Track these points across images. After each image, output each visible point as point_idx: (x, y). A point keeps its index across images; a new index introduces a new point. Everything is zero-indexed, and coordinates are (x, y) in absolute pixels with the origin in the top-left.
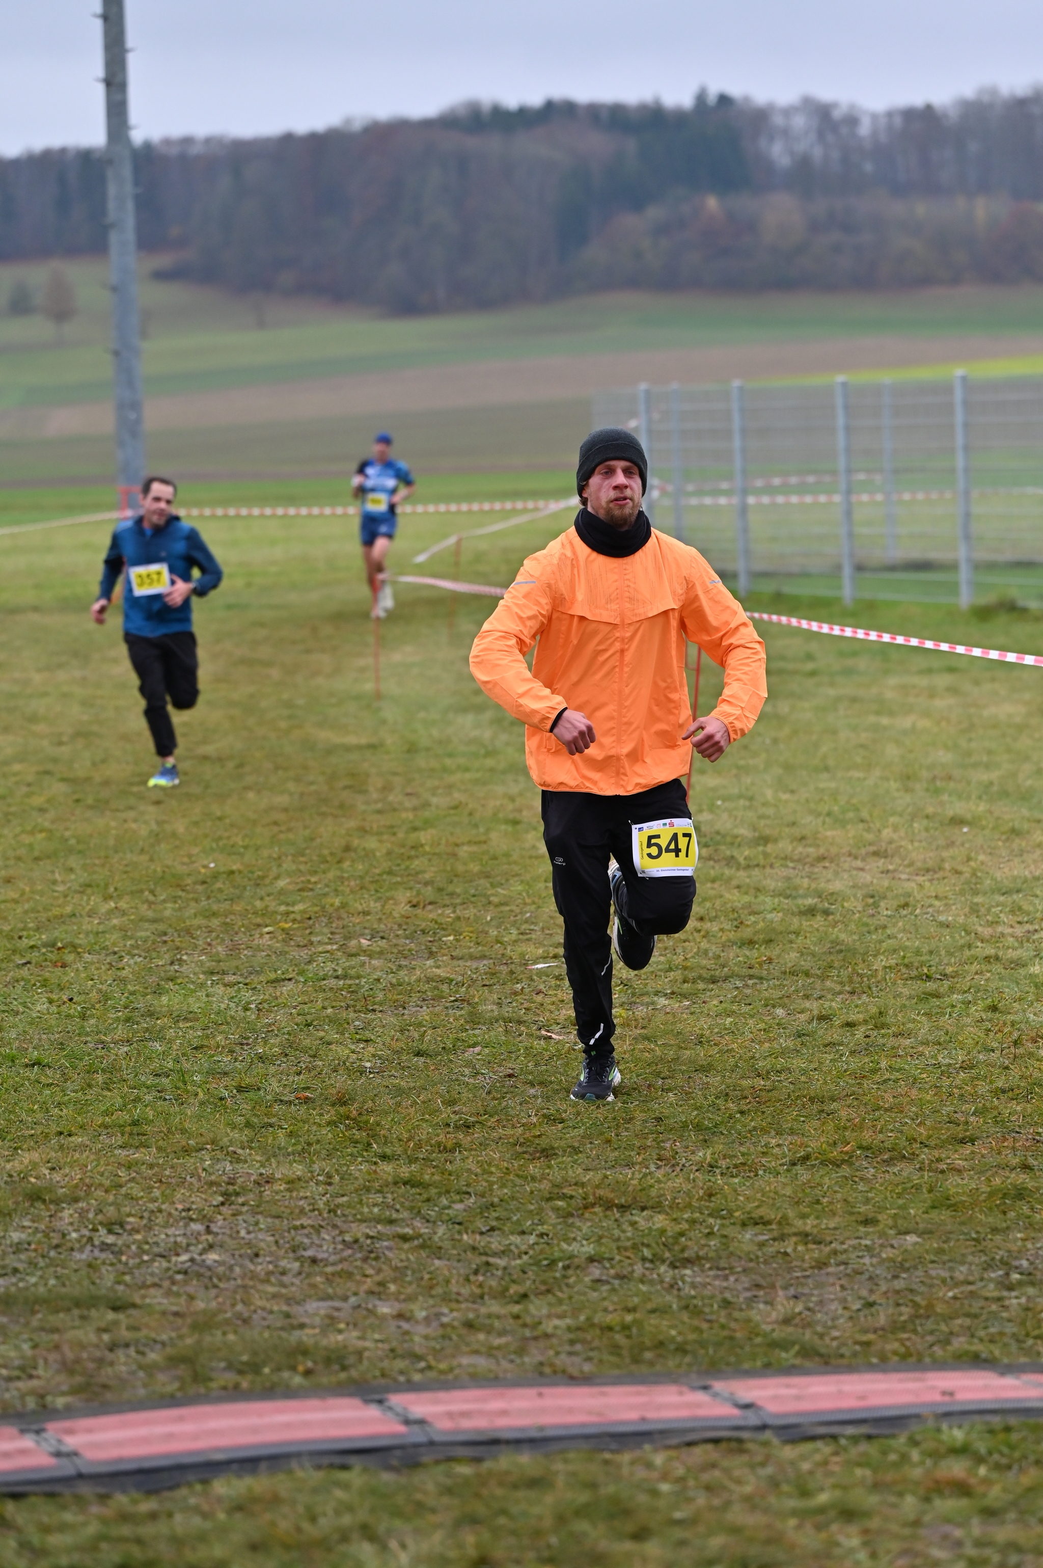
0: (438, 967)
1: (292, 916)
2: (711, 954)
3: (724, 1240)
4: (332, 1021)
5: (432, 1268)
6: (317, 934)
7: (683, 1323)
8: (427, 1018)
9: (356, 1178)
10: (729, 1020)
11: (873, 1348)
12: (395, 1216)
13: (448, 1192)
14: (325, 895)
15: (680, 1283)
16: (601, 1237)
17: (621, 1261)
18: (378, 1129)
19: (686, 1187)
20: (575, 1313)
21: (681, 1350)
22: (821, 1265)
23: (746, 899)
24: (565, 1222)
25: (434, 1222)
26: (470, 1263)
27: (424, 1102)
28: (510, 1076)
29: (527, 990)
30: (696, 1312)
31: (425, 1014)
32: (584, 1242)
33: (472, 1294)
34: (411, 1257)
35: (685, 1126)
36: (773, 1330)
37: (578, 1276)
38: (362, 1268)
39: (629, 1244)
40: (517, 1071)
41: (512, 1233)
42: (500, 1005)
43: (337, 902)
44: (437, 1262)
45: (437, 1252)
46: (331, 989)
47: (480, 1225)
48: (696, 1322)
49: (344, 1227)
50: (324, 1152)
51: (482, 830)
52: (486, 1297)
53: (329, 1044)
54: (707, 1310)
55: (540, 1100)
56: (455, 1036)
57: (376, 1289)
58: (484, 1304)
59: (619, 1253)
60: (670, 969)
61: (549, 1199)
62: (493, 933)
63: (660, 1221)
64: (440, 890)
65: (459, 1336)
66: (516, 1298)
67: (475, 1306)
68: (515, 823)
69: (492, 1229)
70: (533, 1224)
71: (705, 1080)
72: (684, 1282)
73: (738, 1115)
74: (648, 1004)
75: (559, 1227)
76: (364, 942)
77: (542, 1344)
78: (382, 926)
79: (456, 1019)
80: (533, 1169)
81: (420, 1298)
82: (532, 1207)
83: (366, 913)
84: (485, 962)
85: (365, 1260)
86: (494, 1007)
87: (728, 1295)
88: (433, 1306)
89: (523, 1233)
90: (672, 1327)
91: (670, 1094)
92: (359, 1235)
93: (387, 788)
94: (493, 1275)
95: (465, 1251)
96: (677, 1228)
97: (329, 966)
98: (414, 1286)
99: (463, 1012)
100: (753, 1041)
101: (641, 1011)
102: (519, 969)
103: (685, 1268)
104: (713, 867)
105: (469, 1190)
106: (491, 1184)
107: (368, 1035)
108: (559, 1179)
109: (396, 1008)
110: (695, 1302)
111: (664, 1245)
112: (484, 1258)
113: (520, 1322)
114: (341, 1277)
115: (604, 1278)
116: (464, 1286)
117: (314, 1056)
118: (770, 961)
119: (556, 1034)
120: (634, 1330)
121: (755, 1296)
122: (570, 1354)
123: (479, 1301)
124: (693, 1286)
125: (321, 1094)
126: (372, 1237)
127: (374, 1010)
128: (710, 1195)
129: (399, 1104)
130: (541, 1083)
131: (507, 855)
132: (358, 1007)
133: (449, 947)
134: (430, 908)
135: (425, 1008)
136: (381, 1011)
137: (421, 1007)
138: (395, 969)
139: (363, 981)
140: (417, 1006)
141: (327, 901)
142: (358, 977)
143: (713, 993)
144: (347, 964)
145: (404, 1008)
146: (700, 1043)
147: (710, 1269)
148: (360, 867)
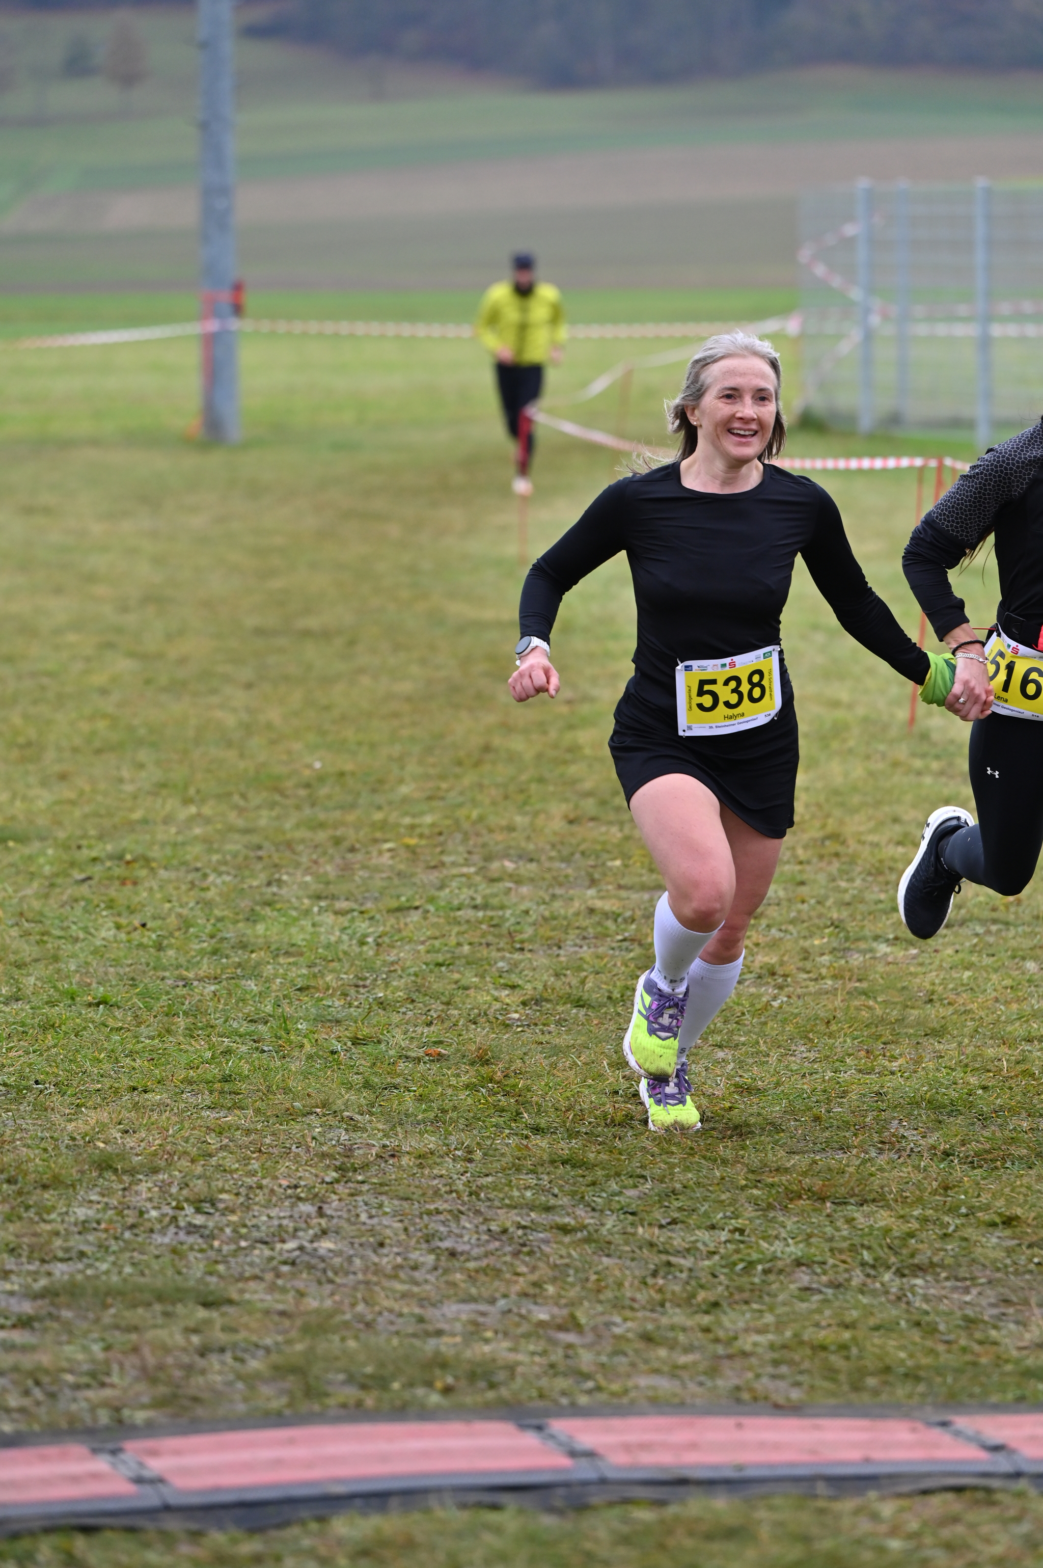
0: (602, 898)
1: (418, 831)
3: (964, 1244)
4: (469, 960)
5: (600, 1267)
6: (450, 854)
7: (915, 1344)
8: (588, 960)
9: (503, 1155)
10: (968, 973)
12: (553, 1202)
13: (618, 1174)
14: (460, 805)
15: (909, 1295)
16: (810, 1236)
17: (835, 1266)
18: (529, 1095)
19: (917, 1177)
20: (779, 1326)
21: (912, 1376)
24: (765, 1216)
25: (602, 1211)
26: (647, 1263)
27: (586, 1064)
30: (931, 1330)
31: (585, 954)
32: (790, 1241)
33: (651, 1300)
34: (573, 1253)
35: (915, 1103)
36: (1027, 1357)
37: (782, 1283)
38: (512, 1265)
39: (845, 1245)
41: (699, 1228)
43: (475, 814)
44: (605, 1260)
45: (605, 1247)
46: (468, 922)
47: (659, 1217)
48: (929, 1343)
49: (490, 1214)
50: (462, 1121)
52: (668, 1305)
53: (466, 988)
54: (943, 1328)
55: (731, 1066)
56: (623, 983)
57: (532, 1291)
58: (663, 1314)
59: (833, 1255)
61: (744, 1188)
63: (883, 1218)
65: (636, 1351)
66: (704, 1307)
67: (654, 1315)
69: (674, 1222)
70: (725, 1217)
71: (938, 1046)
72: (914, 1295)
73: (980, 1092)
74: (863, 952)
75: (758, 1221)
76: (509, 865)
77: (738, 1363)
78: (531, 847)
80: (724, 1150)
81: (586, 1303)
82: (723, 1197)
83: (511, 829)
85: (516, 1254)
87: (969, 1312)
88: (603, 1314)
89: (713, 1227)
90: (902, 1348)
91: (895, 1063)
92: (508, 1224)
94: (675, 1277)
95: (640, 1248)
96: (905, 1228)
97: (465, 894)
98: (578, 1288)
100: (997, 1000)
101: (856, 960)
103: (916, 1276)
105: (644, 1173)
106: (672, 1166)
107: (515, 979)
108: (757, 1163)
109: (550, 947)
110: (928, 1318)
111: (890, 1248)
112: (664, 1257)
113: (711, 1336)
114: (486, 1275)
115: (814, 1286)
116: (639, 1290)
117: (448, 1004)
120: (854, 1351)
121: (1004, 1314)
122: (774, 1377)
123: (659, 1309)
124: (926, 1299)
125: (458, 1050)
126: (524, 1227)
127: (522, 949)
128: (946, 1188)
129: (554, 1066)
130: (733, 1045)
132: (502, 945)
133: (615, 875)
134: (591, 824)
135: (585, 948)
136: (530, 951)
137: (581, 947)
138: (547, 899)
139: (508, 913)
140: (576, 945)
141: (461, 813)
142: (502, 907)
143: (946, 940)
144: (488, 891)
145: (560, 948)
146: (931, 1001)
147: (947, 1279)
148: (503, 773)
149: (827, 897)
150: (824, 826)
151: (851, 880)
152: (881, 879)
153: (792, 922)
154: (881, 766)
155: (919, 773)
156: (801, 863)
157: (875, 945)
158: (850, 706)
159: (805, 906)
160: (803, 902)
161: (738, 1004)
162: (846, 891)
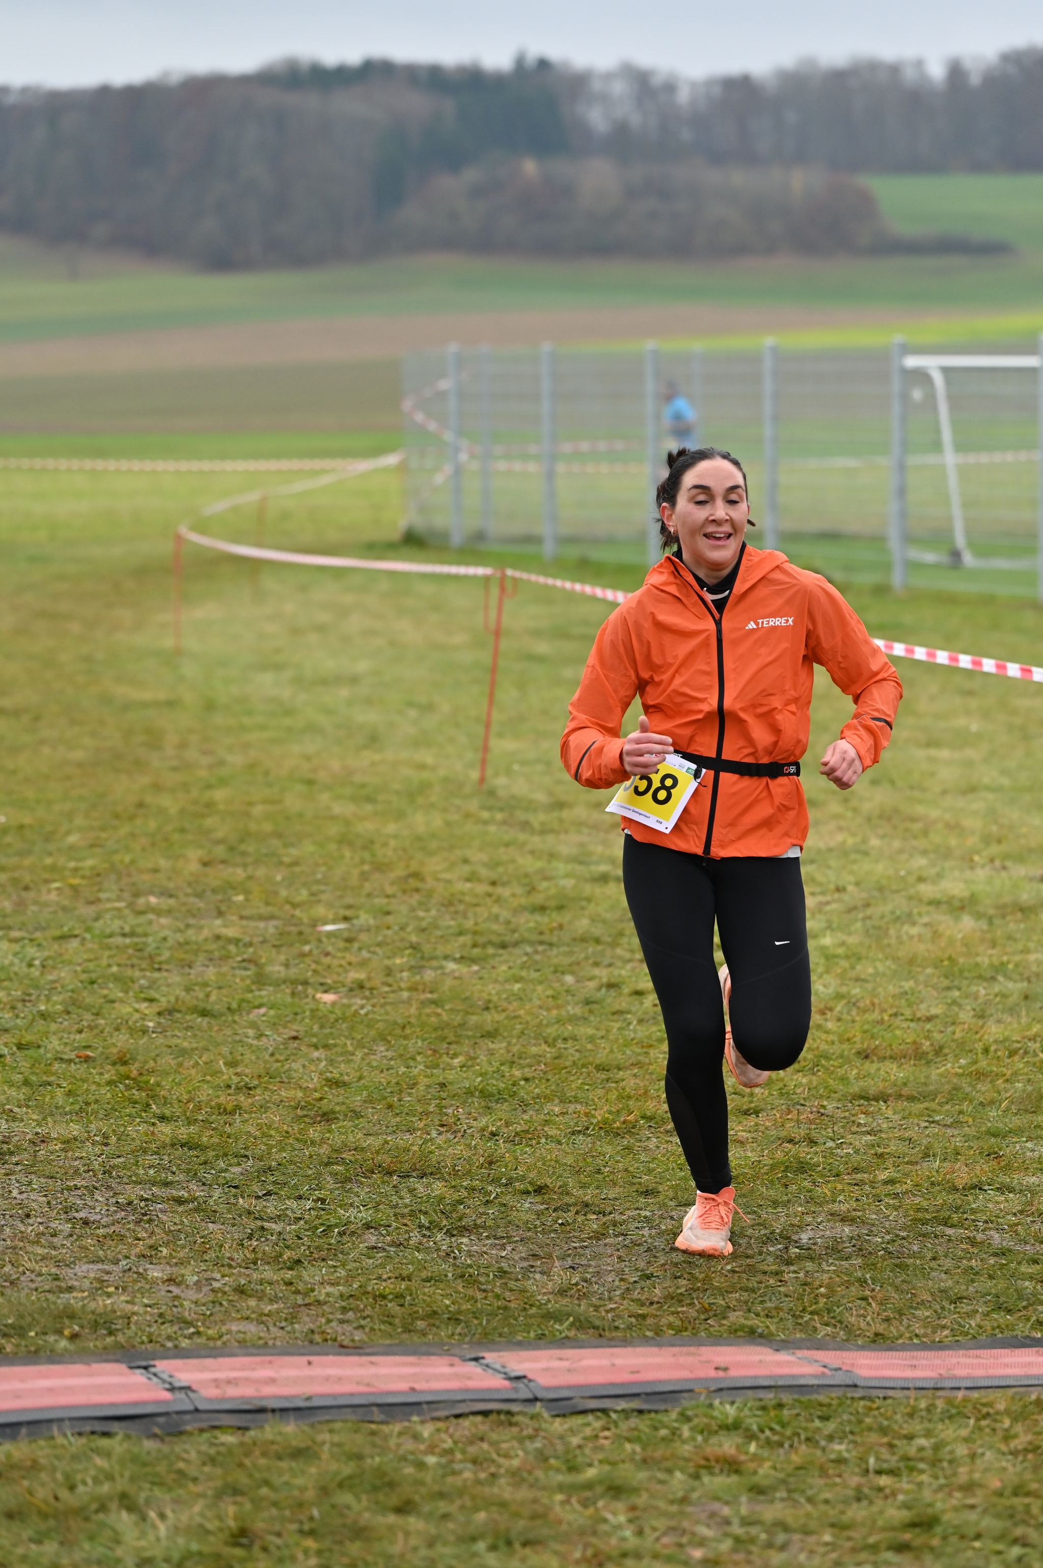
0: (227, 926)
1: (81, 873)
2: (501, 919)
3: (503, 1209)
4: (117, 979)
5: (206, 1232)
6: (105, 891)
7: (458, 1292)
8: (213, 978)
9: (133, 1139)
10: (517, 986)
11: (650, 1321)
12: (171, 1178)
13: (226, 1155)
14: (116, 852)
15: (457, 1252)
16: (378, 1204)
17: (398, 1228)
19: (468, 1153)
20: (349, 1279)
21: (454, 1319)
22: (599, 1236)
23: (539, 864)
24: (343, 1188)
25: (211, 1185)
26: (245, 1228)
27: (206, 1063)
28: (295, 1038)
29: (315, 952)
30: (472, 1282)
31: (211, 973)
32: (362, 1208)
33: (246, 1259)
34: (185, 1220)
35: (469, 1093)
36: (549, 1301)
37: (354, 1243)
38: (134, 1231)
39: (406, 1211)
40: (301, 1035)
41: (289, 1198)
42: (287, 965)
43: (127, 859)
44: (211, 1226)
45: (212, 1216)
46: (117, 947)
47: (257, 1189)
48: (470, 1292)
49: (119, 1188)
50: (102, 1112)
51: (276, 789)
52: (259, 1263)
53: (113, 1002)
54: (482, 1279)
55: (323, 1064)
56: (241, 996)
57: (148, 1253)
58: (257, 1270)
59: (397, 1220)
60: (460, 934)
61: (327, 1164)
62: (284, 893)
63: (438, 1188)
64: (232, 849)
65: (230, 1302)
66: (288, 1264)
67: (248, 1272)
68: (310, 782)
69: (269, 1193)
70: (311, 1188)
71: (491, 1046)
72: (460, 1251)
73: (522, 1083)
74: (435, 969)
75: (337, 1192)
76: (153, 900)
77: (313, 1310)
78: (172, 885)
79: (242, 979)
80: (313, 1133)
81: (193, 1262)
82: (310, 1172)
83: (156, 871)
84: (274, 923)
85: (138, 1222)
86: (282, 969)
87: (504, 1265)
88: (205, 1271)
89: (300, 1197)
90: (448, 1296)
91: (455, 1060)
92: (133, 1197)
93: (183, 745)
94: (267, 1240)
95: (240, 1216)
96: (456, 1196)
97: (116, 924)
98: (187, 1250)
99: (249, 973)
100: (540, 1007)
101: (429, 975)
102: (307, 930)
103: (463, 1236)
105: (247, 1153)
106: (270, 1147)
107: (153, 994)
108: (339, 1144)
109: (183, 967)
110: (471, 1270)
111: (443, 1212)
112: (259, 1223)
113: (293, 1288)
114: (113, 1239)
115: (380, 1245)
116: (237, 1250)
117: (97, 1014)
118: (561, 927)
120: (408, 1299)
121: (532, 1266)
122: (342, 1322)
123: (252, 1266)
124: (470, 1254)
125: (102, 1053)
126: (146, 1200)
127: (160, 969)
128: (491, 1163)
129: (180, 1065)
130: (326, 1046)
131: (301, 815)
132: (144, 966)
133: (238, 907)
134: (221, 866)
135: (211, 968)
136: (167, 970)
137: (208, 967)
138: (182, 926)
139: (150, 939)
140: (204, 965)
141: (117, 858)
142: (146, 935)
143: (502, 958)
144: (135, 922)
145: (191, 968)
146: (487, 1009)
147: (488, 1237)
148: (152, 825)
149: (407, 924)
150: (408, 866)
151: (428, 910)
152: (452, 909)
153: (379, 945)
154: (456, 817)
155: (486, 823)
156: (388, 897)
157: (444, 963)
158: (433, 769)
159: (390, 932)
160: (388, 928)
161: (332, 1012)
162: (423, 919)
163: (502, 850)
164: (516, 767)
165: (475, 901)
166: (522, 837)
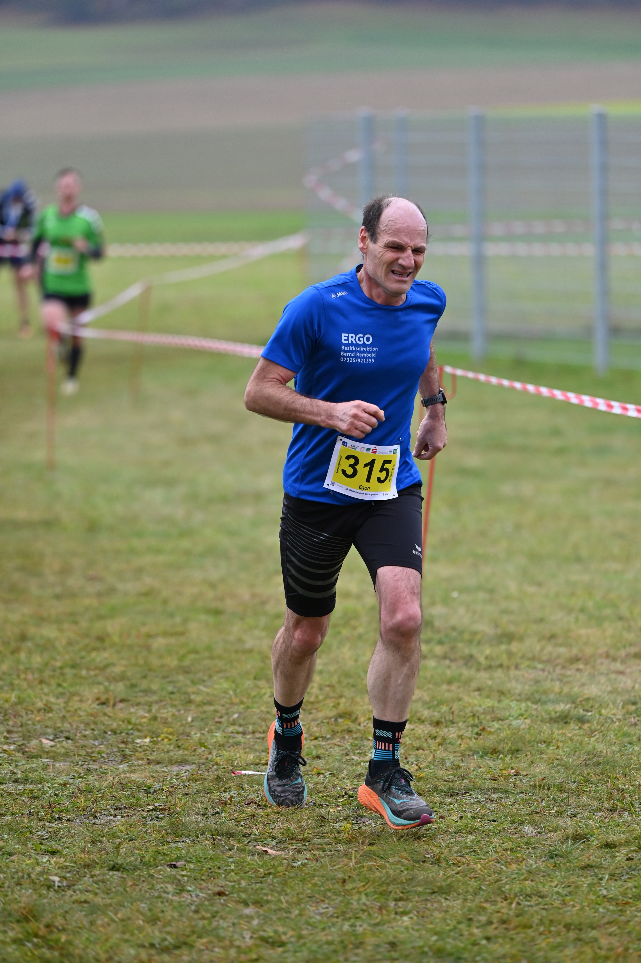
0: (133, 772)
2: (448, 764)
8: (122, 828)
10: (471, 837)
18: (71, 948)
23: (489, 703)
27: (122, 920)
28: (220, 894)
29: (236, 800)
31: (119, 824)
40: (227, 890)
42: (205, 815)
43: (13, 697)
46: (10, 794)
51: (178, 620)
55: (256, 921)
56: (154, 849)
62: (196, 735)
64: (133, 686)
68: (217, 612)
71: (445, 903)
73: (484, 942)
76: (47, 743)
78: (67, 726)
79: (156, 830)
83: (47, 710)
84: (187, 767)
86: (200, 818)
91: (405, 918)
93: (65, 571)
97: (7, 768)
99: (163, 823)
100: (498, 862)
102: (227, 776)
104: (449, 667)
107: (55, 846)
109: (86, 816)
118: (517, 773)
119: (272, 848)
127: (60, 819)
129: (92, 923)
130: (257, 903)
131: (209, 648)
133: (145, 750)
134: (121, 706)
135: (119, 817)
136: (68, 820)
137: (115, 816)
138: (82, 772)
139: (47, 786)
142: (41, 781)
144: (28, 766)
145: (95, 817)
148: (37, 660)
149: (341, 771)
150: (336, 706)
163: (445, 687)
164: (455, 594)
165: (416, 744)
166: (466, 673)
